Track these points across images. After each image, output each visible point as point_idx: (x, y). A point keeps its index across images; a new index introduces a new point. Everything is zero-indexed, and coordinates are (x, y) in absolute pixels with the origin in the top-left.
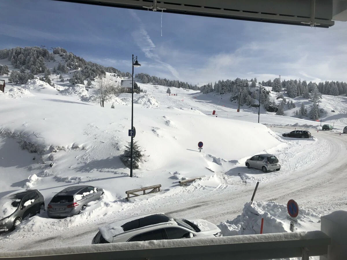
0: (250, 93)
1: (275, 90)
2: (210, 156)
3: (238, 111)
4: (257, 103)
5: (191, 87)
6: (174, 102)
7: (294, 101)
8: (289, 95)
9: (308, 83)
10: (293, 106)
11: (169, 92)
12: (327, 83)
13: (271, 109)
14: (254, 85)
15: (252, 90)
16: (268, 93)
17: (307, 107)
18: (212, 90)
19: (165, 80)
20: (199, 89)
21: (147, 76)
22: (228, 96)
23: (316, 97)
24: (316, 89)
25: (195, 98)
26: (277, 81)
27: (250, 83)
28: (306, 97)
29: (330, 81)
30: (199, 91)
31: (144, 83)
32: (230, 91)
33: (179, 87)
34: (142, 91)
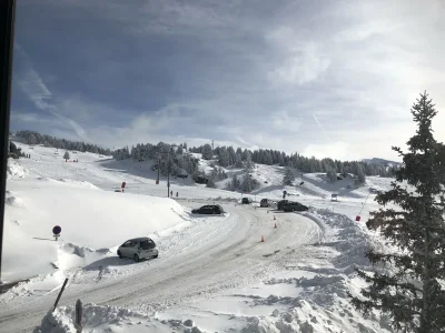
0: (176, 161)
1: (205, 157)
2: (70, 245)
3: (157, 183)
4: (184, 172)
5: (101, 152)
6: (72, 171)
7: (226, 171)
8: (221, 163)
9: (243, 150)
10: (225, 176)
11: (66, 157)
12: (261, 151)
13: (201, 180)
14: (180, 151)
15: (179, 157)
16: (197, 160)
17: (240, 177)
18: (128, 156)
19: (64, 141)
20: (112, 154)
21: (36, 135)
22: (150, 164)
23: (249, 166)
24: (249, 158)
25: (104, 165)
26: (207, 147)
27: (176, 149)
28: (239, 166)
29: (264, 149)
30: (111, 157)
31: (29, 143)
32: (151, 158)
33: (84, 151)
34: (23, 155)
